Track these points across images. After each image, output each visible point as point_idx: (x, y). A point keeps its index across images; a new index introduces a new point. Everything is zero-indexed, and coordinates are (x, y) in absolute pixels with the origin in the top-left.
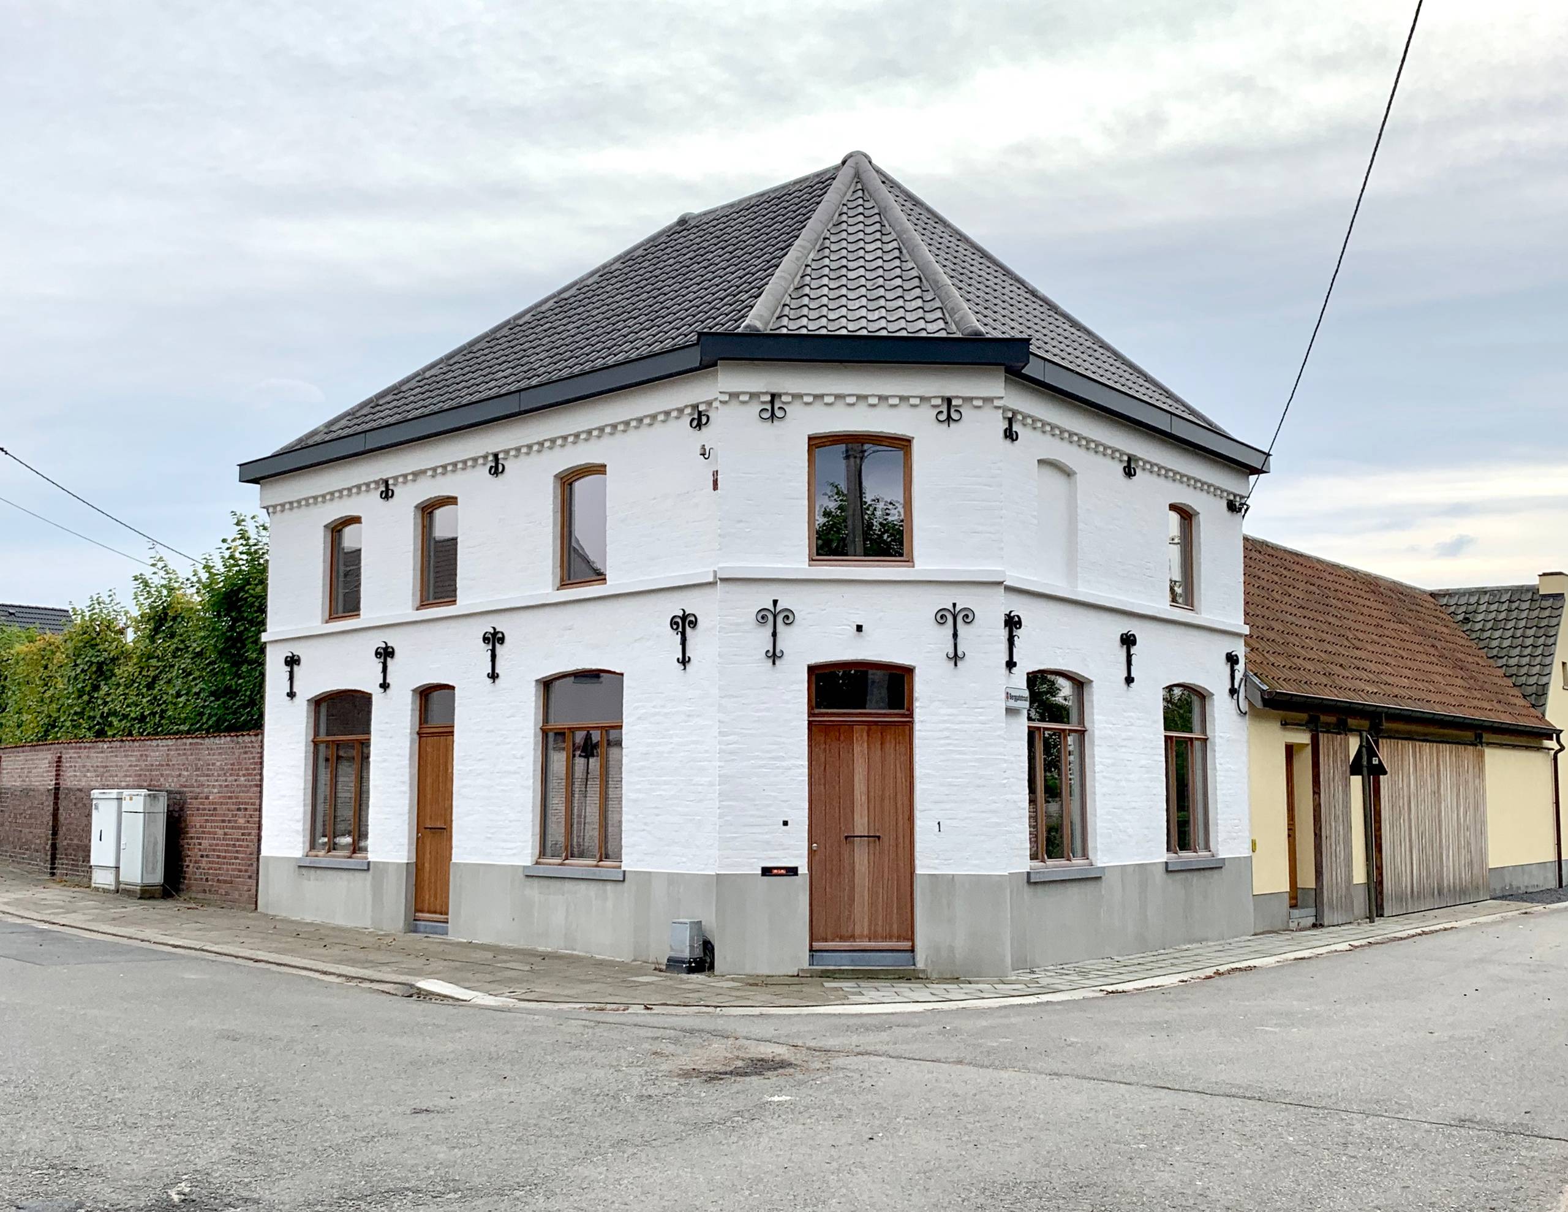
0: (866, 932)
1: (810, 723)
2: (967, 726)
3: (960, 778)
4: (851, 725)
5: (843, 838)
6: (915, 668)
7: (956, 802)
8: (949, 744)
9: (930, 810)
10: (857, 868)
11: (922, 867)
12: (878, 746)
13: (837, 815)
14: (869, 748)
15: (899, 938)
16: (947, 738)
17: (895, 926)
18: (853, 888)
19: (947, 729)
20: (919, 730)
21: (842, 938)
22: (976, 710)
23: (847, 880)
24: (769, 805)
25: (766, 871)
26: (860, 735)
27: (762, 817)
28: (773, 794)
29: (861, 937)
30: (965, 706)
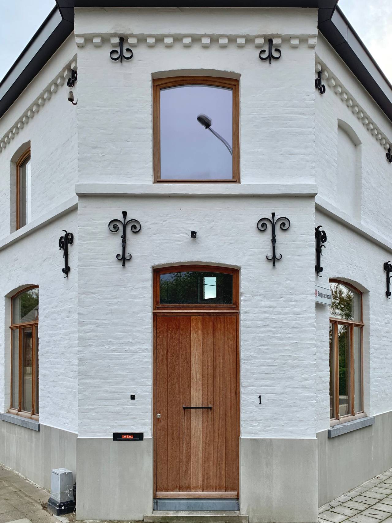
0: (200, 484)
1: (155, 314)
2: (283, 316)
3: (277, 359)
4: (188, 316)
5: (181, 409)
6: (240, 268)
7: (274, 380)
8: (269, 331)
9: (253, 386)
10: (193, 432)
11: (246, 433)
12: (211, 334)
13: (177, 391)
14: (203, 334)
15: (227, 489)
16: (267, 326)
17: (223, 479)
18: (189, 449)
19: (267, 319)
20: (244, 320)
21: (181, 489)
22: (291, 303)
23: (184, 442)
24: (120, 383)
25: (118, 437)
26: (196, 324)
27: (114, 392)
28: (123, 373)
29: (196, 488)
30: (282, 299)
